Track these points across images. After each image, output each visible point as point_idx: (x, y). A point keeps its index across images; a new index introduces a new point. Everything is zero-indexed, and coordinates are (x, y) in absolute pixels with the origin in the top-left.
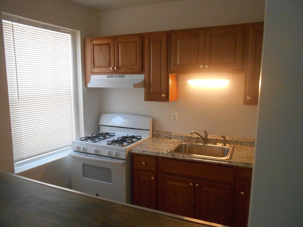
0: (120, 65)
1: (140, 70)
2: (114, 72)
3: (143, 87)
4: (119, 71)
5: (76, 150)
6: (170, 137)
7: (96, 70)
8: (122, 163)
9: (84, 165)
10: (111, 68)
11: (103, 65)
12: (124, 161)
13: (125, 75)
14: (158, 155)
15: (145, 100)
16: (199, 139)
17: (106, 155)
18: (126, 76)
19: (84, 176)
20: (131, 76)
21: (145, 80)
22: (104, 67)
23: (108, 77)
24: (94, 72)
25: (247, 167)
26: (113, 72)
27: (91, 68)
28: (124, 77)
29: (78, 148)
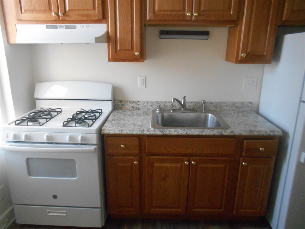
0: (67, 9)
1: (100, 17)
2: (58, 21)
3: (106, 43)
4: (66, 18)
5: (14, 139)
6: (137, 106)
7: (24, 16)
8: (94, 150)
9: (28, 160)
10: (53, 14)
11: (37, 9)
12: (95, 147)
13: (77, 25)
14: (142, 134)
15: (109, 60)
16: (173, 106)
17: (67, 142)
18: (79, 26)
19: (30, 174)
20: (86, 26)
21: (108, 32)
22: (40, 11)
23: (47, 28)
24: (22, 19)
25: (252, 135)
26: (56, 20)
27: (17, 13)
28: (75, 27)
29: (15, 136)
